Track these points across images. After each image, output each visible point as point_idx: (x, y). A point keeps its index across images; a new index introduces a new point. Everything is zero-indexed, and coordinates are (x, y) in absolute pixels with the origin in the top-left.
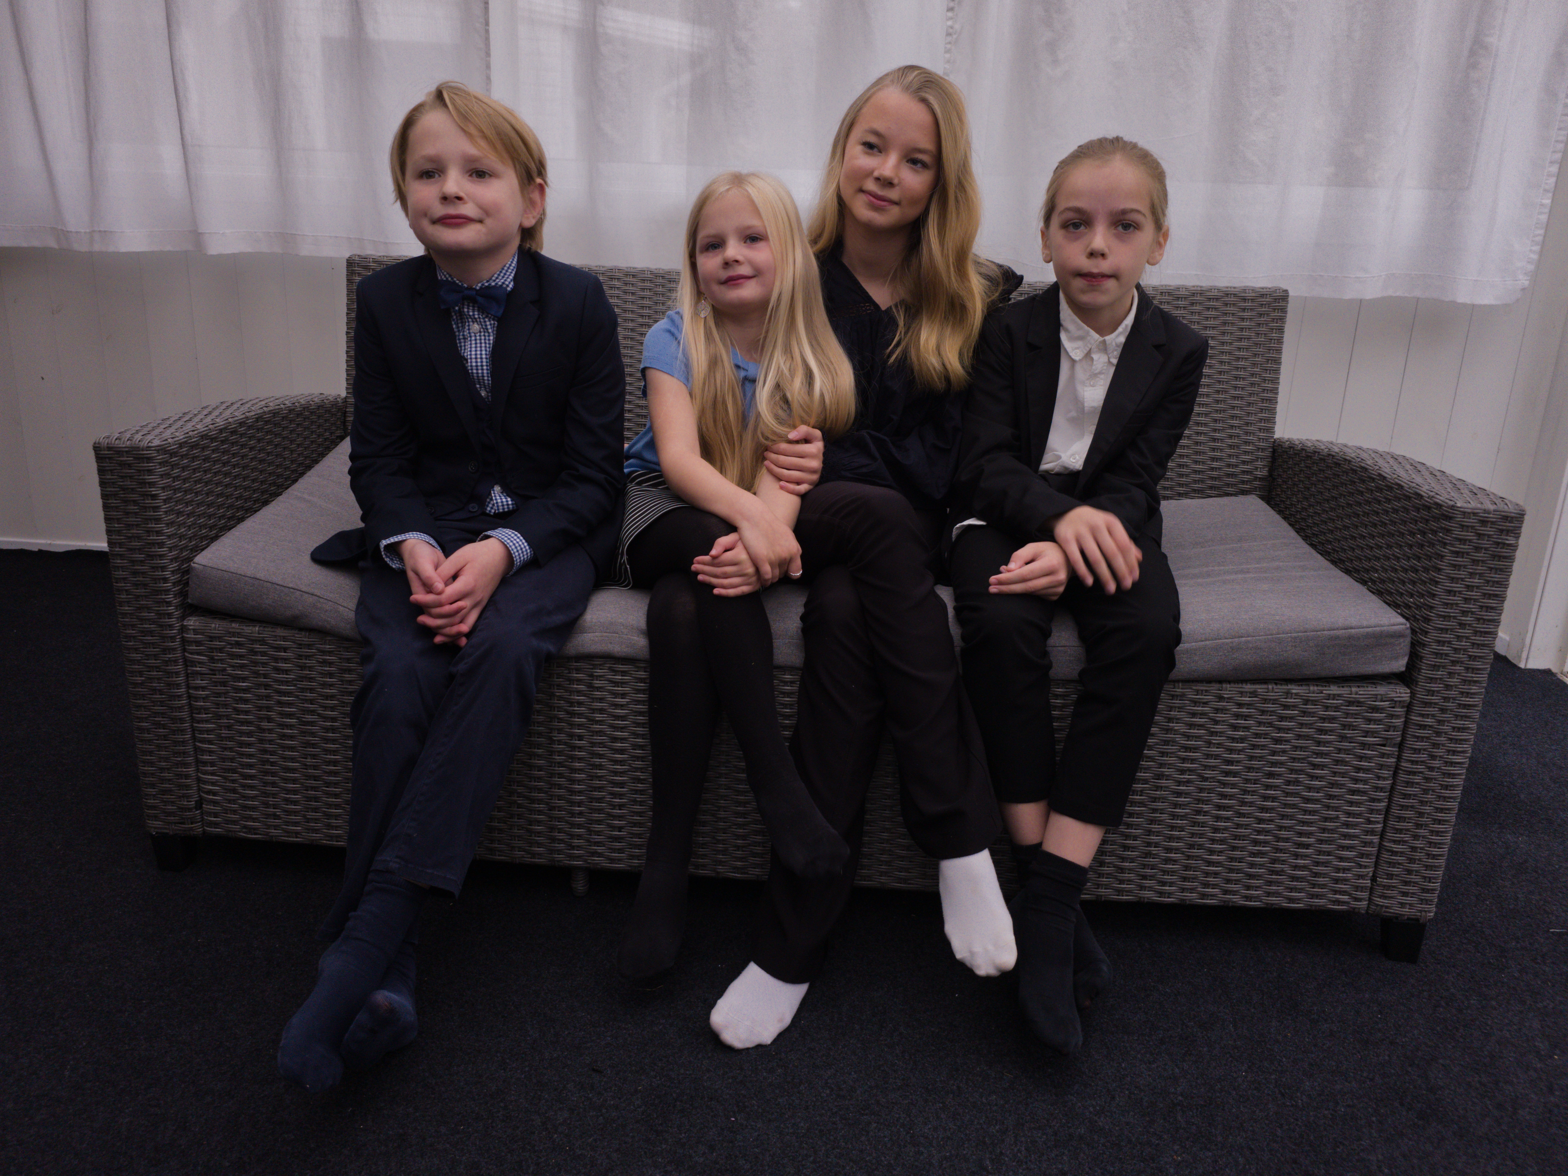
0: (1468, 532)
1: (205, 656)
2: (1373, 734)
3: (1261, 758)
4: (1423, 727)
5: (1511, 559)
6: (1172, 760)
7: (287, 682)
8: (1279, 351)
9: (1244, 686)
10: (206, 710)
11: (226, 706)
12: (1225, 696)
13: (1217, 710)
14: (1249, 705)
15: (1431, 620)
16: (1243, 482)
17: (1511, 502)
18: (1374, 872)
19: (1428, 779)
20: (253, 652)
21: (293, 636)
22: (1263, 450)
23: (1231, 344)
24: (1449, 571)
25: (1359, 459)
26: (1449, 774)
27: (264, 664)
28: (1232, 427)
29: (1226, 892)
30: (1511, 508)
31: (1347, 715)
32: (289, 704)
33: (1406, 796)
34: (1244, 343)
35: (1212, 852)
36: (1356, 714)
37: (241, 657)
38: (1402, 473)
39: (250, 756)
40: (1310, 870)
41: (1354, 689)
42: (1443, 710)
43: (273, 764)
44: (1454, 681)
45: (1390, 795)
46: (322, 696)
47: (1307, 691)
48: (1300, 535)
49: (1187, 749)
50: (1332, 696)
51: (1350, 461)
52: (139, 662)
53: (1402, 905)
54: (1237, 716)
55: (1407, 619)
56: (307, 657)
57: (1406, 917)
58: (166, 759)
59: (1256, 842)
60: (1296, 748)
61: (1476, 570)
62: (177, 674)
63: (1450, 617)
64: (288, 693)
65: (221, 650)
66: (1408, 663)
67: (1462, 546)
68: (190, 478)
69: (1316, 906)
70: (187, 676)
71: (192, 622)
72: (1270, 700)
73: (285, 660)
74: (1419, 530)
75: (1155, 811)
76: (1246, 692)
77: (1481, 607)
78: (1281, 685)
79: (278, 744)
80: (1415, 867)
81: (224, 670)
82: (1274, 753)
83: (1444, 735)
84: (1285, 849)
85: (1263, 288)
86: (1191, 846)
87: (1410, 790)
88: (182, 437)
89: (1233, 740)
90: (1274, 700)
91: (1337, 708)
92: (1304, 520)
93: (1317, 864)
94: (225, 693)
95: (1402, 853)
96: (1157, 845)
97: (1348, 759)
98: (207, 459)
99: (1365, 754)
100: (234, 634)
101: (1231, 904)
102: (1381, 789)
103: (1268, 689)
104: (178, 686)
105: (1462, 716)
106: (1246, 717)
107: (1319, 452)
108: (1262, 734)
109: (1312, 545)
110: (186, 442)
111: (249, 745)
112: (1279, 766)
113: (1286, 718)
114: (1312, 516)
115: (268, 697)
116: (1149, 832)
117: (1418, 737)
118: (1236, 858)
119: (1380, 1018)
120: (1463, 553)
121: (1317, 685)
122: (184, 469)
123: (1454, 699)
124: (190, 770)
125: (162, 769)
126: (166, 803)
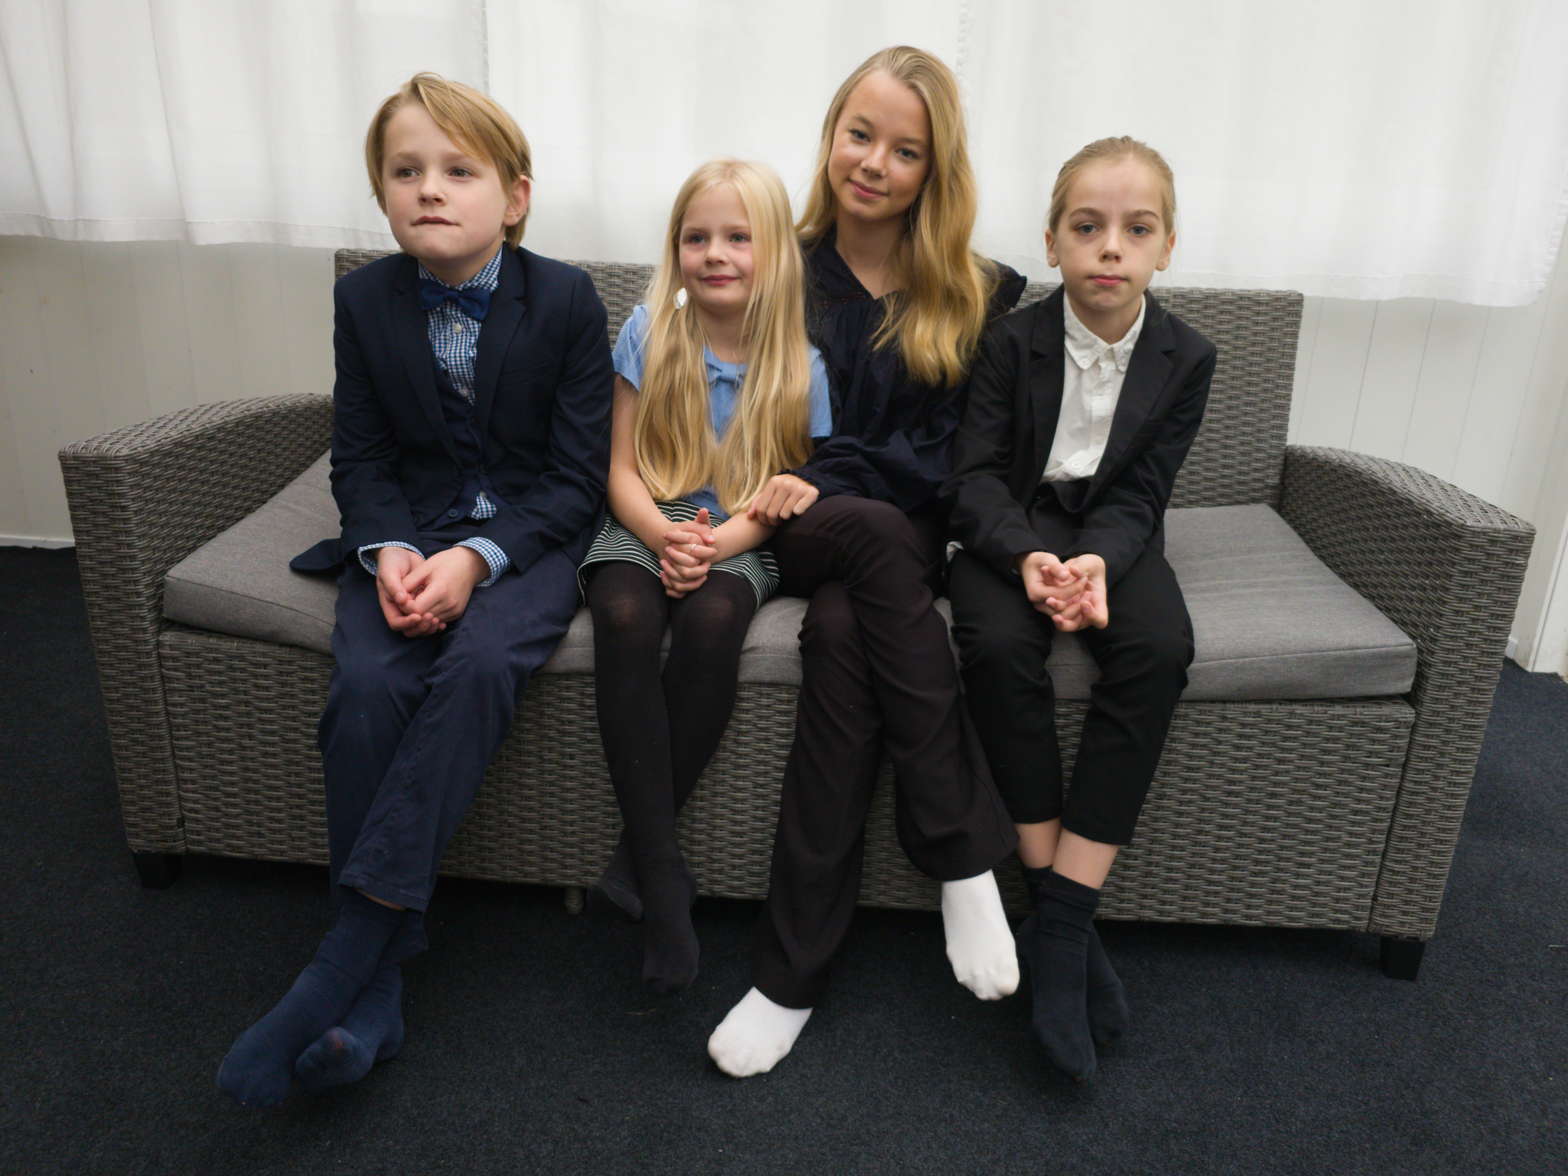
0: (1477, 552)
1: (183, 672)
2: (1377, 754)
3: (1263, 778)
4: (1428, 748)
5: (1520, 579)
6: (1175, 780)
7: (268, 699)
8: (1293, 356)
9: (1248, 705)
10: (185, 727)
11: (205, 723)
12: (1229, 716)
13: (1220, 730)
14: (1252, 725)
15: (1437, 640)
16: (1254, 490)
17: (1521, 521)
18: (1375, 891)
19: (1430, 800)
20: (232, 668)
21: (274, 652)
22: (1275, 457)
23: (1244, 348)
24: (1457, 591)
25: (1370, 472)
26: (1452, 795)
27: (244, 681)
28: (1244, 434)
29: (1226, 911)
30: (1521, 528)
31: (1351, 735)
32: (271, 722)
33: (1409, 816)
34: (1257, 349)
35: (1212, 871)
36: (1360, 735)
37: (219, 673)
38: (1413, 488)
39: (232, 774)
40: (1311, 890)
41: (1359, 710)
42: (1448, 731)
43: (256, 782)
44: (1460, 701)
45: (1393, 815)
46: (305, 713)
47: (1312, 712)
48: (1310, 546)
49: (1190, 769)
50: (1336, 717)
51: (1360, 474)
52: (113, 678)
53: (1402, 924)
54: (1241, 736)
55: (1413, 638)
56: (289, 674)
57: (1406, 936)
58: (146, 777)
59: (1257, 862)
60: (1299, 768)
61: (1484, 590)
62: (154, 690)
63: (1457, 637)
64: (270, 710)
65: (198, 666)
66: (1414, 683)
67: (1471, 566)
68: (163, 487)
69: (1316, 925)
70: (165, 692)
71: (168, 637)
72: (1274, 720)
73: (266, 677)
74: (1428, 547)
75: (1156, 830)
76: (1250, 712)
77: (1489, 627)
78: (1285, 704)
79: (261, 762)
80: (1415, 886)
81: (202, 686)
82: (1277, 773)
83: (1448, 756)
84: (1286, 869)
85: (1277, 292)
86: (1193, 866)
87: (1412, 811)
88: (153, 446)
89: (1236, 760)
90: (1278, 720)
91: (1341, 729)
92: (1315, 530)
93: (1318, 883)
94: (204, 710)
95: (1403, 872)
96: (1157, 865)
97: (1351, 780)
98: (181, 468)
99: (1369, 774)
100: (211, 650)
101: (1231, 923)
102: (1384, 810)
103: (1272, 709)
104: (156, 702)
105: (1467, 737)
106: (1249, 737)
107: (1330, 463)
108: (1265, 754)
109: (1322, 558)
110: (157, 451)
111: (231, 763)
112: (1281, 786)
113: (1290, 738)
114: (1322, 527)
115: (248, 714)
116: (1150, 852)
117: (1422, 758)
118: (1237, 878)
119: (1377, 1039)
120: (1472, 573)
121: (1322, 705)
122: (156, 478)
123: (1459, 719)
124: (172, 788)
125: (141, 787)
126: (147, 820)
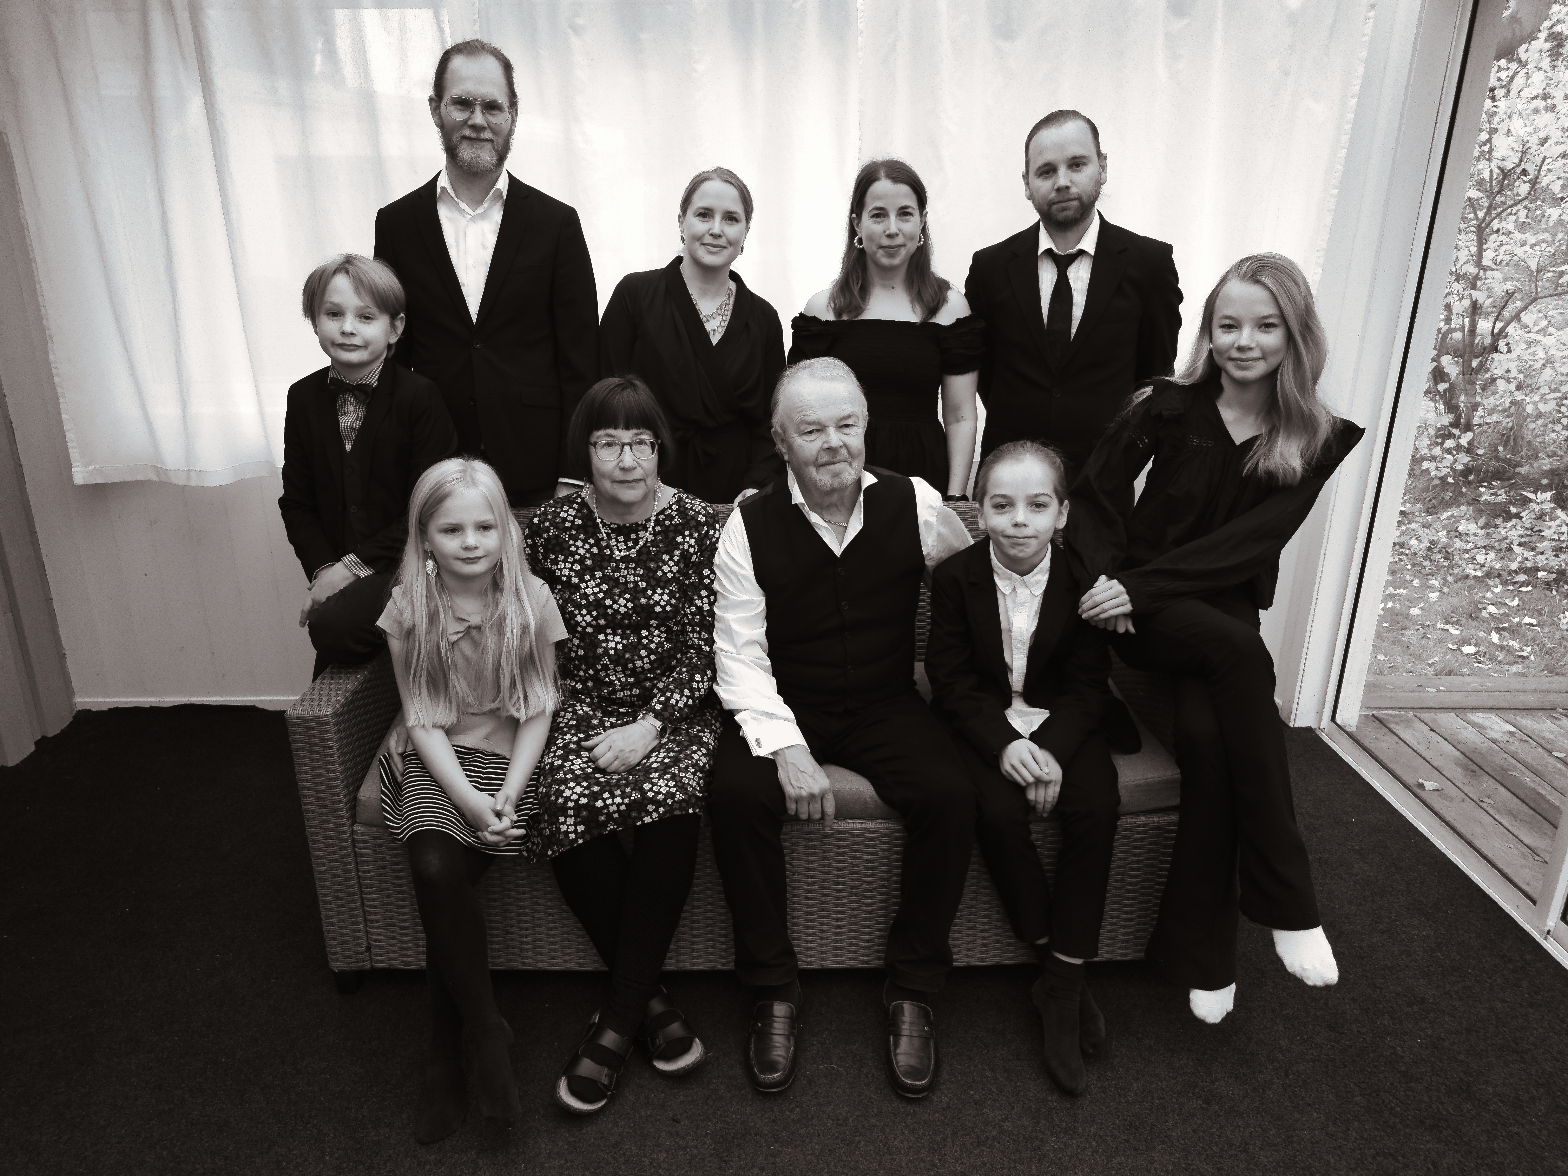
1: (370, 850)
10: (372, 886)
11: (385, 882)
52: (321, 857)
58: (344, 921)
62: (350, 863)
65: (381, 845)
70: (357, 863)
71: (360, 828)
81: (384, 858)
104: (351, 871)
124: (361, 926)
125: (341, 928)
126: (345, 950)
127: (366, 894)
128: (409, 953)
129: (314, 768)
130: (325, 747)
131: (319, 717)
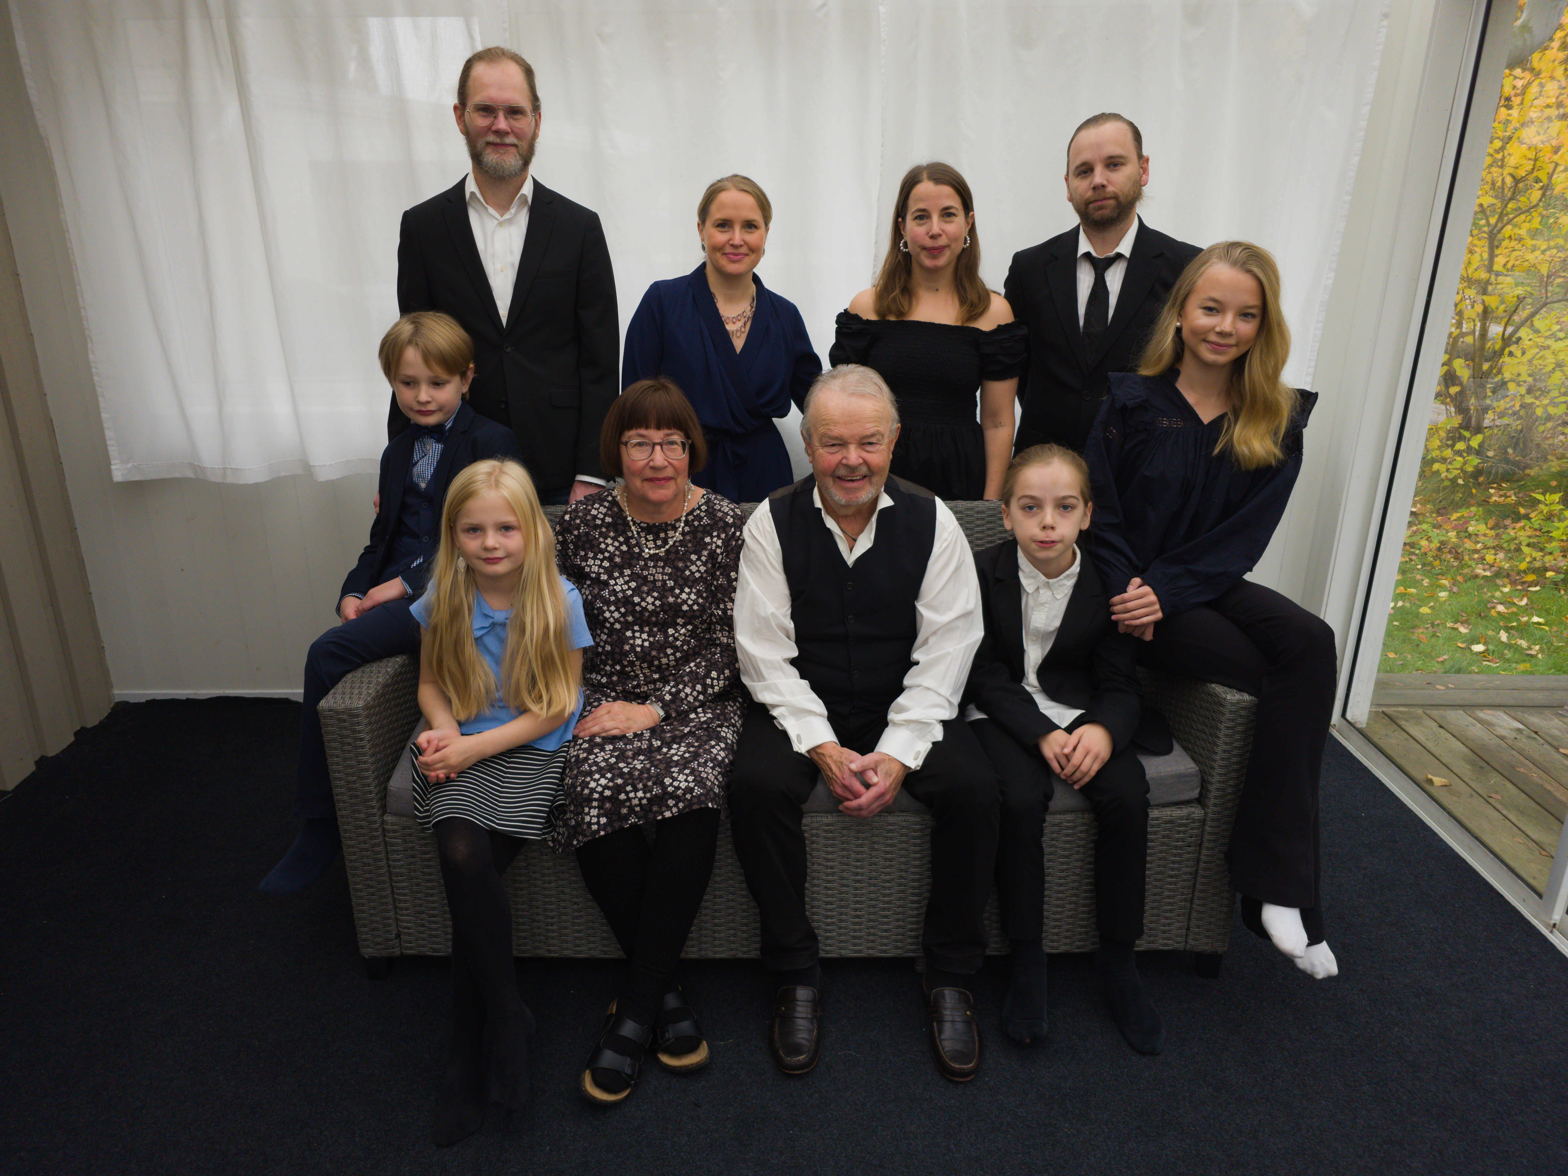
1: (400, 839)
10: (401, 875)
11: (415, 870)
18: (1188, 924)
52: (353, 847)
53: (1207, 944)
58: (374, 908)
62: (380, 852)
65: (411, 835)
70: (387, 852)
71: (389, 818)
80: (1213, 920)
81: (414, 847)
87: (1207, 873)
95: (1204, 912)
104: (381, 860)
124: (391, 914)
125: (372, 915)
126: (375, 937)
127: (396, 882)
128: (438, 940)
129: (345, 759)
130: (356, 739)
131: (350, 709)
